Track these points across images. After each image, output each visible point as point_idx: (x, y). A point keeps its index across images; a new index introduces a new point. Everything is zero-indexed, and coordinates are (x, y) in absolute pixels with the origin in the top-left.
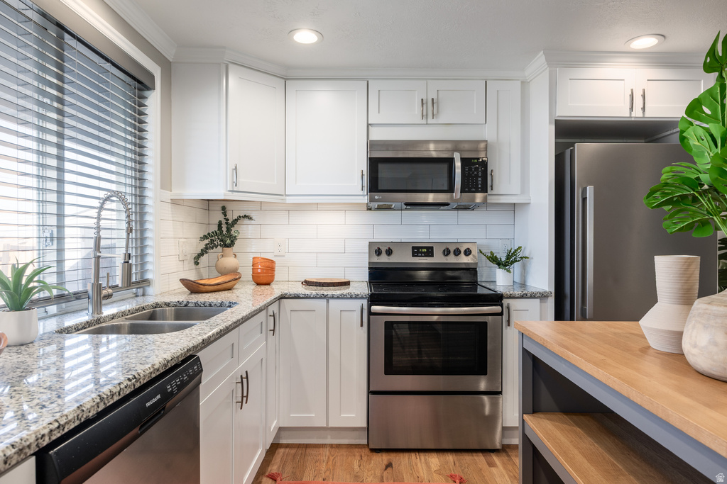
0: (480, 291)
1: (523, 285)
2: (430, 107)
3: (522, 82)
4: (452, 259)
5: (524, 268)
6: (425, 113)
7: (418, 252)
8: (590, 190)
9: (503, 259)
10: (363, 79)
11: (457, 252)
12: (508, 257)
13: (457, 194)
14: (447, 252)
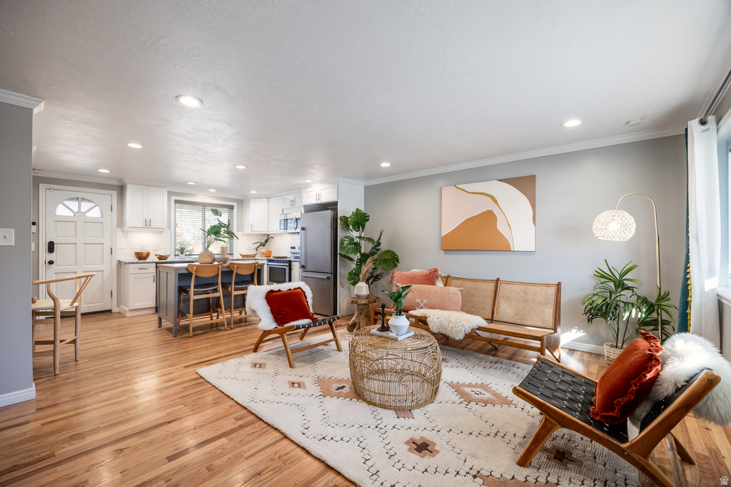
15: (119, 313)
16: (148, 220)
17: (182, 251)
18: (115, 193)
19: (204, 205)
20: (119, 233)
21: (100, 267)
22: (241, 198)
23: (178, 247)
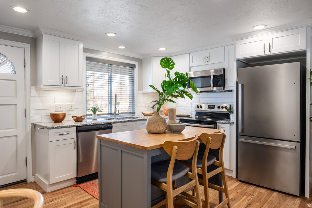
4: (221, 110)
6: (205, 61)
7: (210, 107)
8: (240, 86)
10: (188, 53)
11: (222, 107)
13: (212, 88)
14: (219, 107)
15: (35, 182)
16: (65, 77)
17: (95, 110)
18: (28, 46)
19: (110, 64)
20: (34, 92)
21: (13, 132)
22: (141, 58)
23: (90, 107)
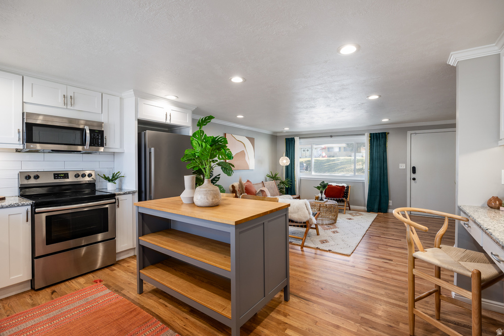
0: (97, 194)
1: (121, 189)
2: (69, 100)
3: (120, 98)
4: (80, 179)
5: (121, 181)
6: (66, 102)
7: (58, 176)
8: (153, 149)
9: (111, 178)
10: (19, 75)
11: (84, 176)
12: (113, 177)
13: (87, 147)
14: (77, 176)
